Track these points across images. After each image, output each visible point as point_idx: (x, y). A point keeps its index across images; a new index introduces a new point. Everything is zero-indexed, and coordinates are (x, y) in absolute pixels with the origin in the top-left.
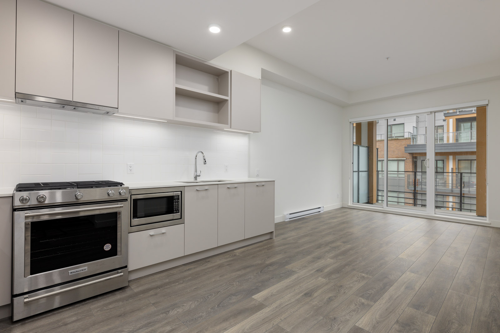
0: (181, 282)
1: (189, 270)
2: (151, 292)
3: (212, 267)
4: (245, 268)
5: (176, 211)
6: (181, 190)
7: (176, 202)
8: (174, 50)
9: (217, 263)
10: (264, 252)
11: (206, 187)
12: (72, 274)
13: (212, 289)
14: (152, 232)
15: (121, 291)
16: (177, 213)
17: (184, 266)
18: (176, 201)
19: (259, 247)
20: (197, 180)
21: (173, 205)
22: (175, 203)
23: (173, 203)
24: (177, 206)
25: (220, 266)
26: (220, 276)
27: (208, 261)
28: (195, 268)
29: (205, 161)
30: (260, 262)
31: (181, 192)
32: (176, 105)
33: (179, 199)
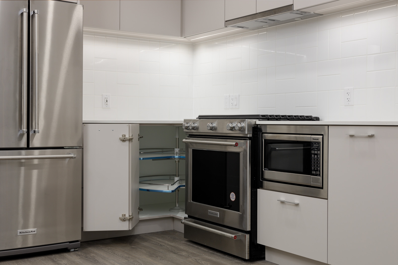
5: (316, 171)
6: (323, 132)
7: (316, 154)
14: (283, 197)
16: (316, 175)
21: (311, 159)
23: (311, 156)
24: (317, 163)
31: (323, 136)
33: (319, 150)
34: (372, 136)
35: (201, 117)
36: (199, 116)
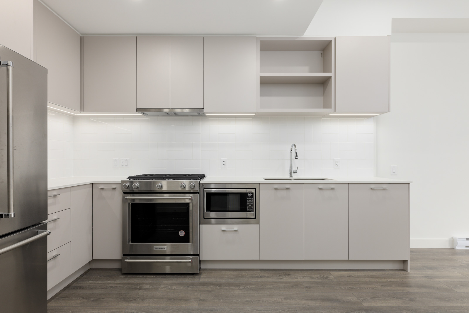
0: (242, 287)
1: (261, 277)
2: (209, 287)
3: (287, 283)
4: (324, 299)
5: (250, 209)
6: (256, 187)
7: (250, 200)
8: (257, 38)
9: (295, 280)
10: (373, 286)
11: (288, 186)
12: (156, 249)
13: (262, 310)
14: (224, 227)
15: (192, 276)
16: (251, 211)
17: (260, 271)
18: (250, 198)
19: (372, 277)
20: (292, 177)
21: (246, 202)
22: (248, 201)
23: (246, 201)
24: (251, 204)
25: (296, 285)
26: (285, 298)
27: (289, 273)
28: (268, 277)
29: (297, 155)
30: (353, 299)
31: (255, 189)
32: (261, 95)
33: (253, 197)
34: (287, 189)
35: (130, 178)
36: (129, 177)
